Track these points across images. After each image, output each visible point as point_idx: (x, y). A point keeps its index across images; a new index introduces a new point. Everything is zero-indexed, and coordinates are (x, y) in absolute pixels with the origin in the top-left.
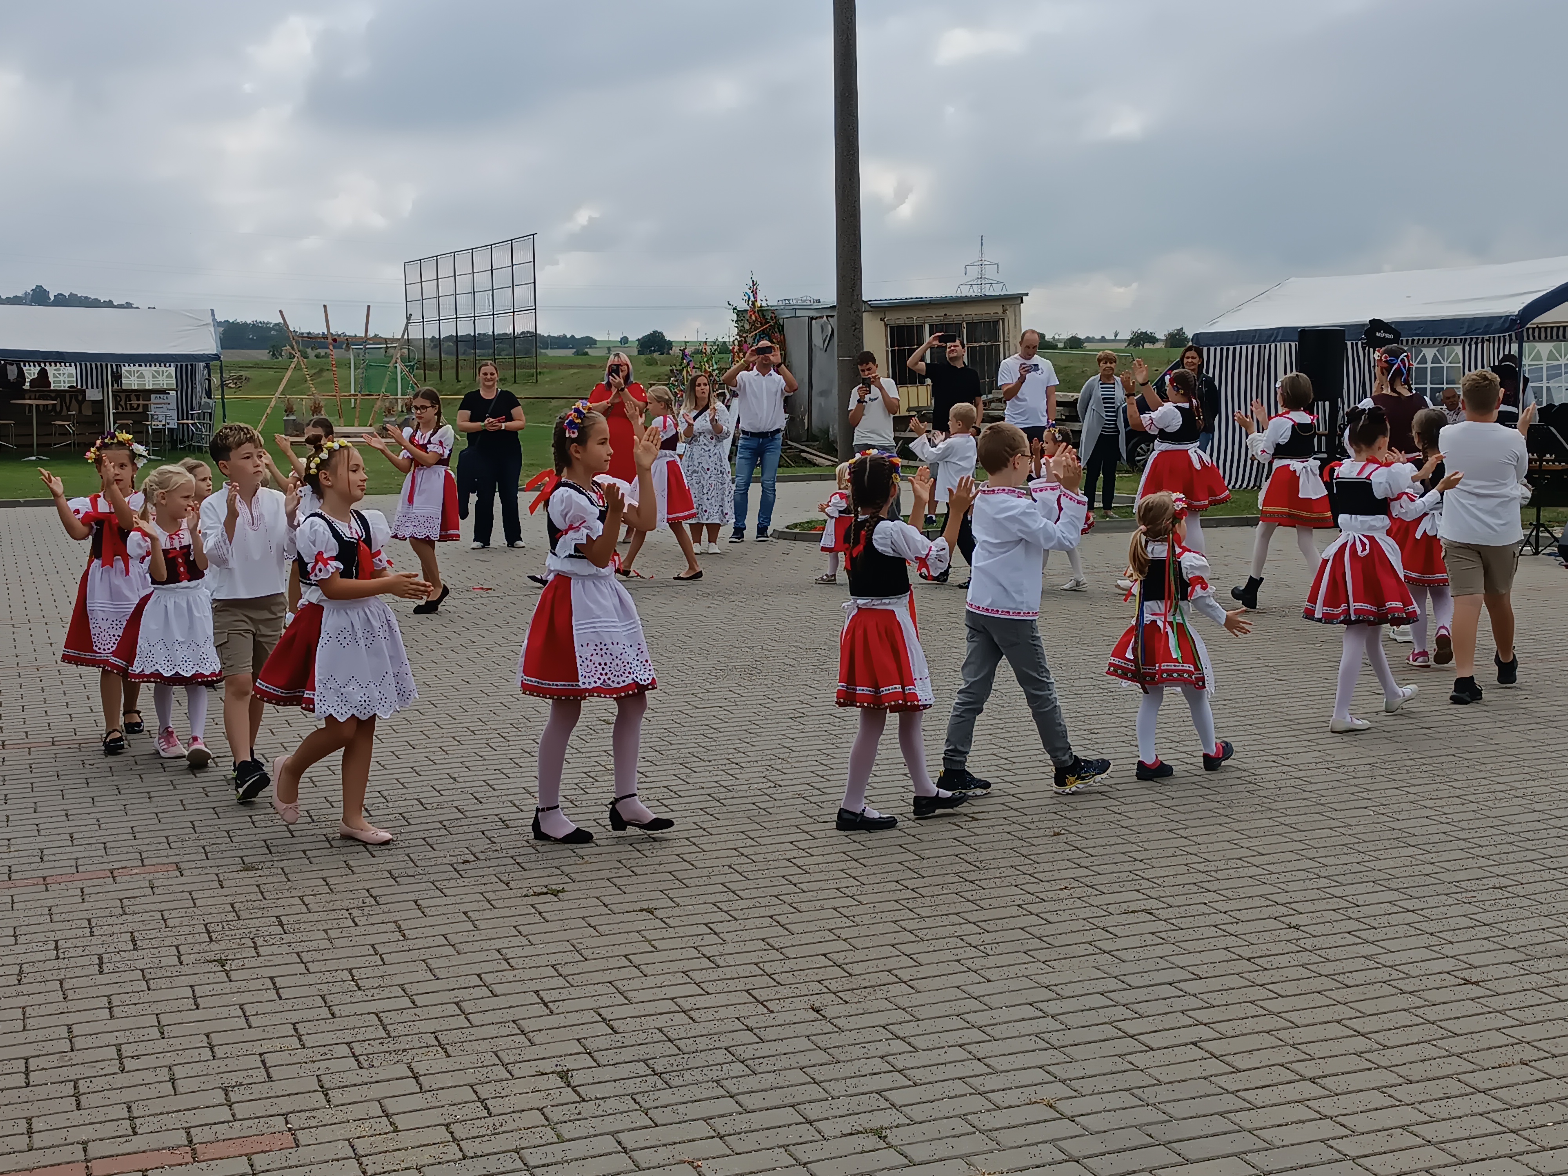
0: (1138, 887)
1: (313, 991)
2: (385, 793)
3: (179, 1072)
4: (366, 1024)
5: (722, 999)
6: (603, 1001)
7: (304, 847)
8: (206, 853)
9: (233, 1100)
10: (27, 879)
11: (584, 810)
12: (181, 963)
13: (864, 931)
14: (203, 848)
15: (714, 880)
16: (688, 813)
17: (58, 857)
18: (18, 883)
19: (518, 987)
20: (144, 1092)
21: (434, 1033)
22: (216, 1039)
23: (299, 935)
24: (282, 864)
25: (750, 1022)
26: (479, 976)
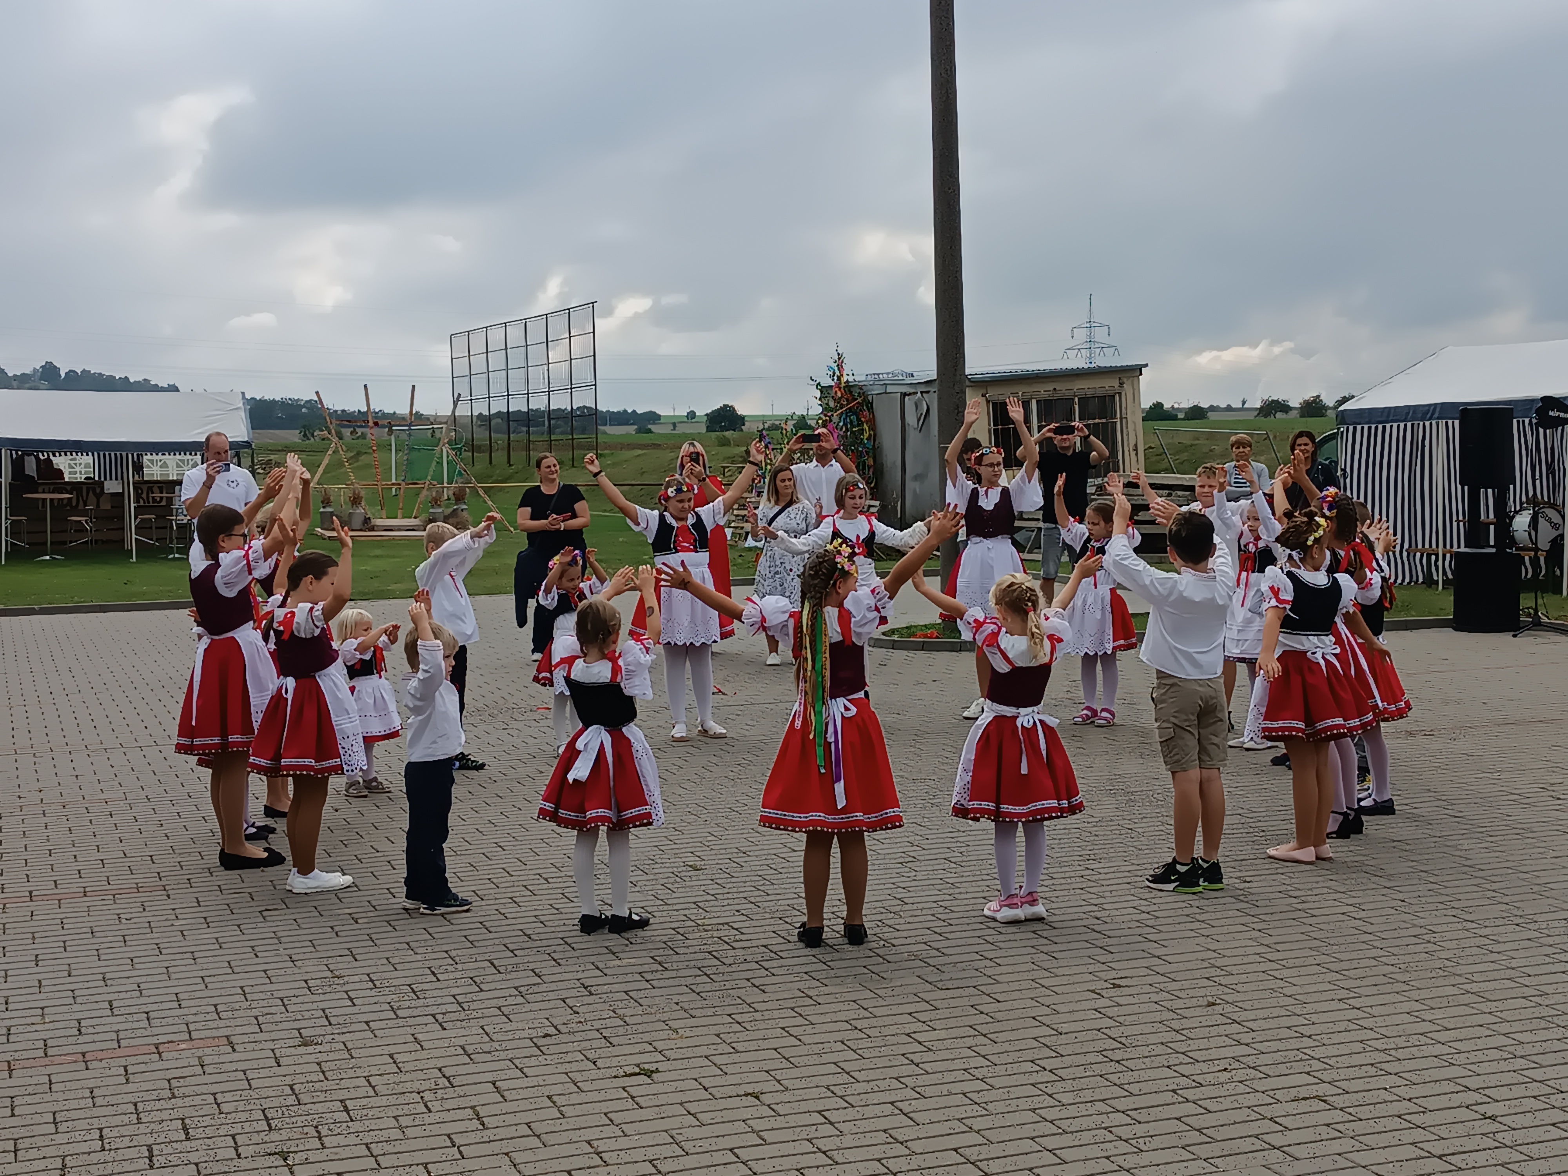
0: (1307, 1068)
2: (453, 954)
7: (366, 1018)
8: (259, 1025)
10: (65, 1055)
11: (674, 974)
12: (239, 1156)
14: (256, 1018)
15: (825, 1058)
16: (791, 978)
17: (98, 1029)
18: (57, 1060)
23: (366, 1122)
24: (343, 1038)
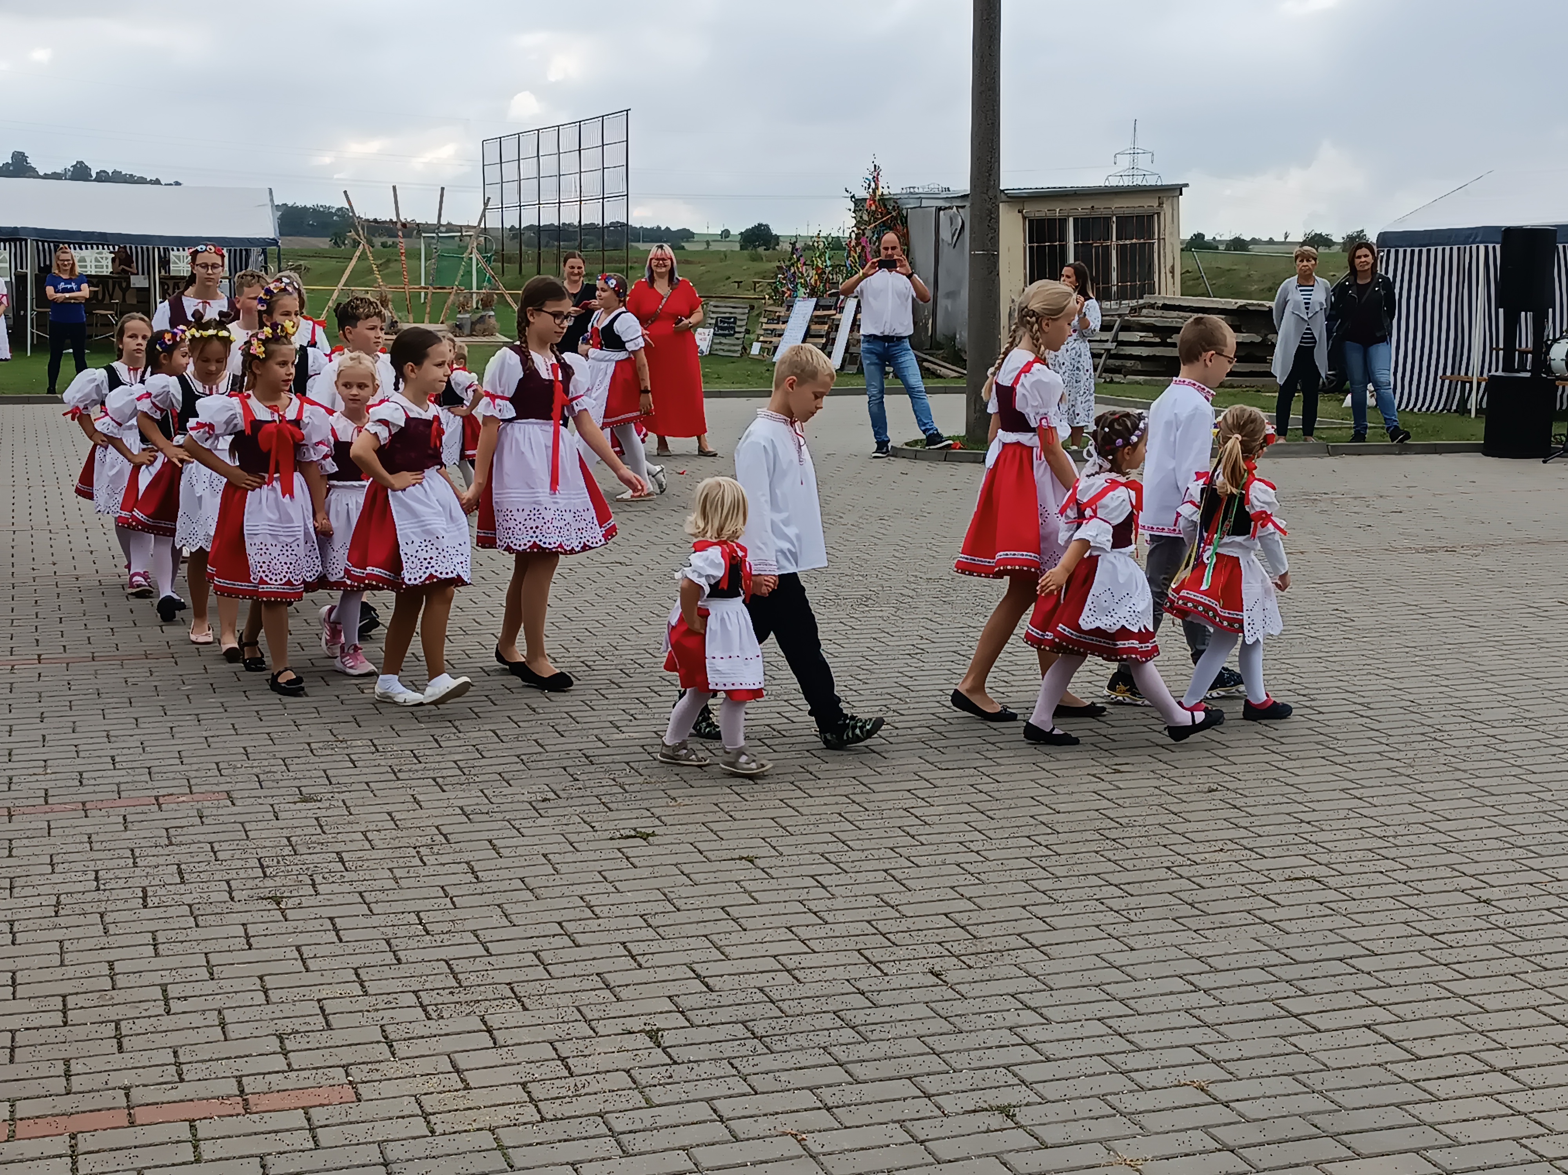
0: (1303, 852)
1: (376, 934)
3: (229, 1015)
4: (435, 972)
5: (830, 958)
6: (696, 956)
8: (260, 782)
9: (288, 1048)
10: (65, 803)
12: (232, 899)
13: (990, 890)
14: (257, 776)
15: (823, 828)
17: (98, 782)
18: (58, 806)
19: (604, 937)
20: (192, 1036)
21: (509, 984)
22: (270, 982)
23: (361, 873)
24: (343, 796)
25: (863, 985)
26: (559, 923)
